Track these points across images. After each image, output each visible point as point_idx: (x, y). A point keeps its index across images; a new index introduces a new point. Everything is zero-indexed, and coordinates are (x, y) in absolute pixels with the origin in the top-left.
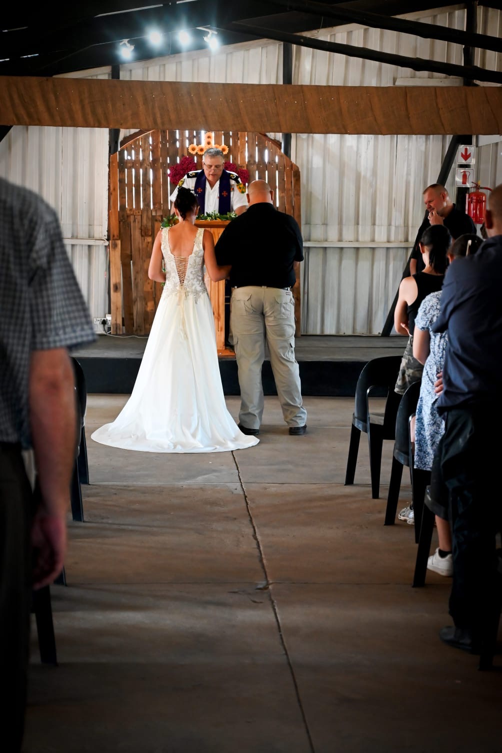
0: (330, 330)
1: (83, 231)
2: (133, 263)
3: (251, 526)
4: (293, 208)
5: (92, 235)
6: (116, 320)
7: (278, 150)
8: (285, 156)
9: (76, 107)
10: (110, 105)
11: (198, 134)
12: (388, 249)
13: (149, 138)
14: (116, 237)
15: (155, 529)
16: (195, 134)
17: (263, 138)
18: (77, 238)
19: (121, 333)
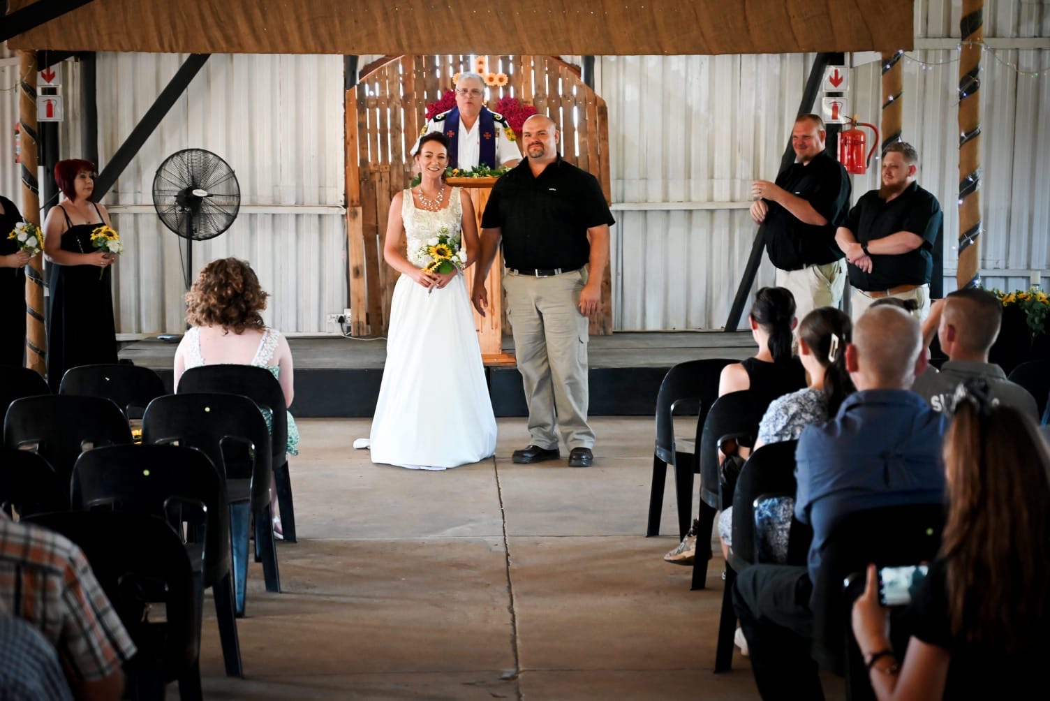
0: (653, 324)
1: (311, 195)
2: (379, 238)
3: (507, 595)
4: (599, 157)
5: (323, 201)
6: (358, 317)
7: (577, 78)
8: (586, 87)
9: (291, 26)
10: (337, 22)
11: (466, 58)
12: (732, 210)
13: (398, 66)
14: (355, 203)
15: (376, 601)
16: (461, 59)
17: (555, 61)
18: (303, 205)
19: (365, 334)
